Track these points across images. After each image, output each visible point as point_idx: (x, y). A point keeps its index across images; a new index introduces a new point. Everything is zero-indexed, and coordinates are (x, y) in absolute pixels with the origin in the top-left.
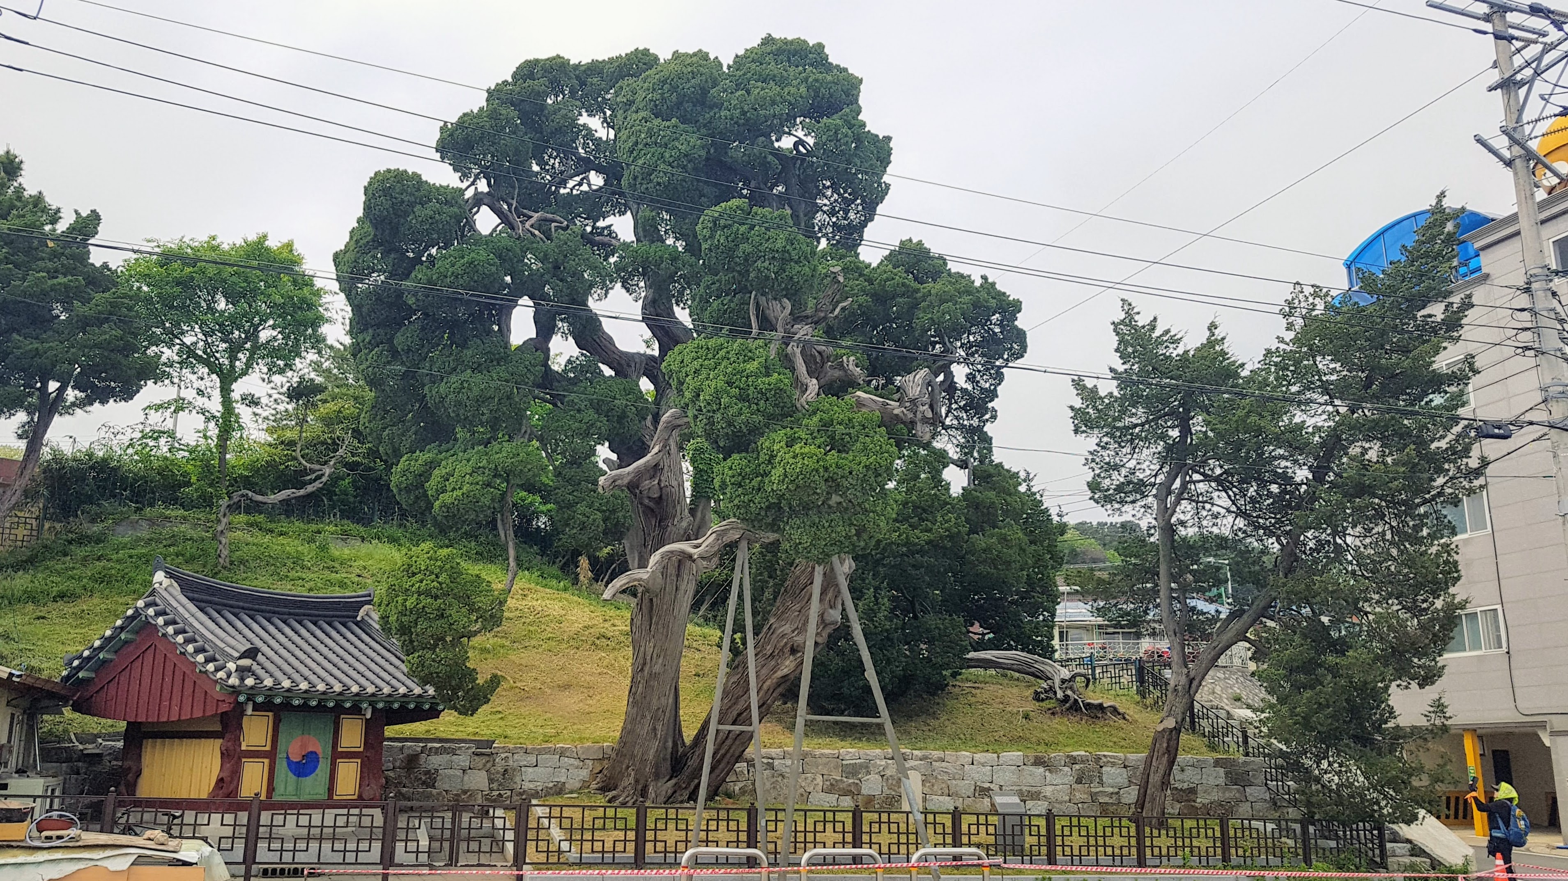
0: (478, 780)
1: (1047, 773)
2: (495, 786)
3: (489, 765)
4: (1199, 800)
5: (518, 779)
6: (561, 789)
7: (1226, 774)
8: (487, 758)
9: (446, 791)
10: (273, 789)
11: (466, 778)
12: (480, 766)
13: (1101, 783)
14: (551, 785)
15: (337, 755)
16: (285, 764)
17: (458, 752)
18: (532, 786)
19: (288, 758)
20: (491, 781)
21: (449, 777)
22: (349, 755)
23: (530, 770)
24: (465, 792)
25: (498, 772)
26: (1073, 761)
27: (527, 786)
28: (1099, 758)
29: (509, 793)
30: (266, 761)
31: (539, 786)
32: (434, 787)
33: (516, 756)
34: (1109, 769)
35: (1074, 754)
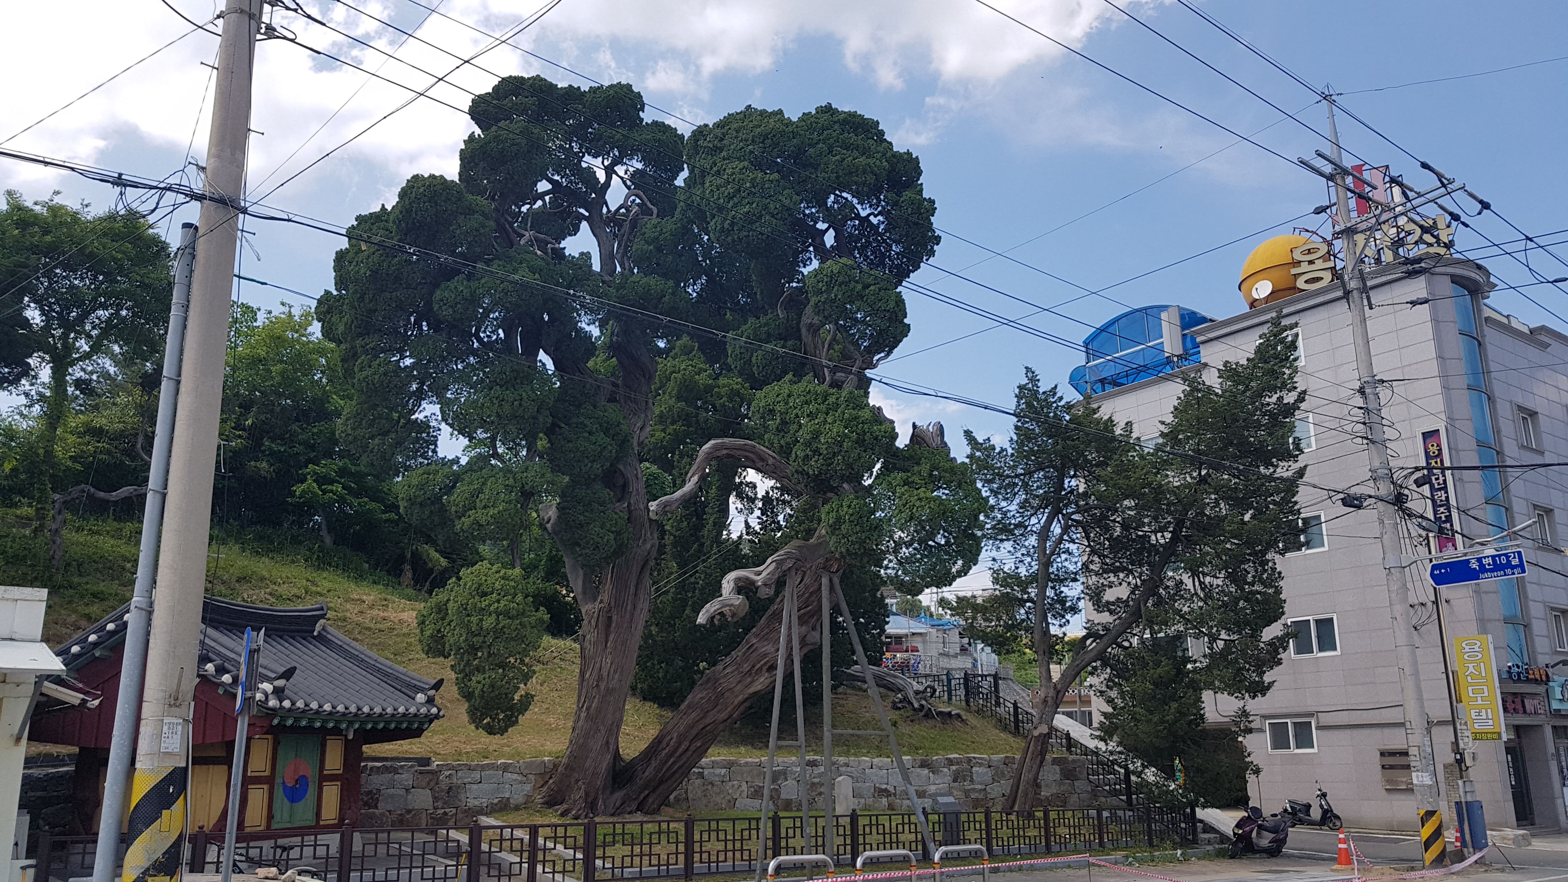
0: (422, 799)
1: (931, 774)
2: (440, 804)
3: (432, 784)
4: (1042, 793)
5: (462, 796)
6: (506, 805)
7: (1061, 770)
8: (431, 776)
9: (390, 811)
10: (273, 817)
11: (410, 797)
12: (424, 784)
13: (972, 781)
14: (496, 801)
15: (324, 778)
16: (281, 788)
17: (400, 771)
18: (477, 803)
19: (284, 783)
20: (435, 799)
21: (392, 796)
22: (332, 778)
23: (475, 787)
24: (409, 811)
25: (442, 791)
26: (951, 762)
27: (472, 803)
28: (969, 760)
29: (454, 810)
30: (266, 787)
31: (484, 802)
32: (377, 808)
33: (460, 773)
34: (978, 769)
35: (952, 756)
